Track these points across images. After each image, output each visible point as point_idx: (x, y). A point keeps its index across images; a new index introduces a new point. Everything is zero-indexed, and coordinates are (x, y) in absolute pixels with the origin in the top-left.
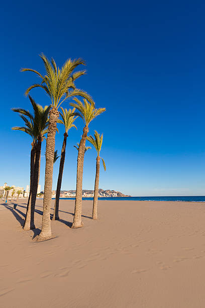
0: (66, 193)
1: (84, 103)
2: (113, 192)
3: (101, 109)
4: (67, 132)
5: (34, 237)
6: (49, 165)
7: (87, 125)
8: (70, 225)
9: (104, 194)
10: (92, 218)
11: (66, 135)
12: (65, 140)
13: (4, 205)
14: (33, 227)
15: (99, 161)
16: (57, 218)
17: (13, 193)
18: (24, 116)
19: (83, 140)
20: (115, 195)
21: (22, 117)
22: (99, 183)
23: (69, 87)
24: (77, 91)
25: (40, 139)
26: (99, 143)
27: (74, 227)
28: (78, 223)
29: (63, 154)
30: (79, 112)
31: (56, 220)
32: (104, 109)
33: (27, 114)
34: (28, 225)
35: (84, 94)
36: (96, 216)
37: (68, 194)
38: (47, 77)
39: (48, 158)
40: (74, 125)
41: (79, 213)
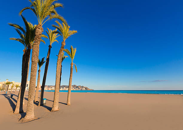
0: (51, 87)
1: (63, 25)
2: (83, 87)
3: (74, 31)
4: (51, 45)
5: (21, 119)
6: (34, 65)
7: (64, 40)
8: (50, 109)
9: (77, 88)
10: (67, 104)
11: (50, 46)
12: (50, 50)
13: (5, 95)
14: (21, 112)
15: (72, 66)
16: (42, 105)
17: (12, 87)
18: (18, 29)
19: (62, 50)
20: (84, 89)
21: (17, 30)
22: (72, 80)
23: (51, 12)
24: (57, 15)
25: (29, 47)
26: (73, 54)
27: (53, 111)
28: (56, 108)
29: (48, 60)
30: (59, 31)
31: (41, 106)
32: (76, 31)
33: (21, 28)
34: (17, 110)
35: (62, 18)
36: (69, 103)
37: (53, 88)
38: (35, 2)
39: (33, 60)
40: (56, 40)
41: (57, 101)
